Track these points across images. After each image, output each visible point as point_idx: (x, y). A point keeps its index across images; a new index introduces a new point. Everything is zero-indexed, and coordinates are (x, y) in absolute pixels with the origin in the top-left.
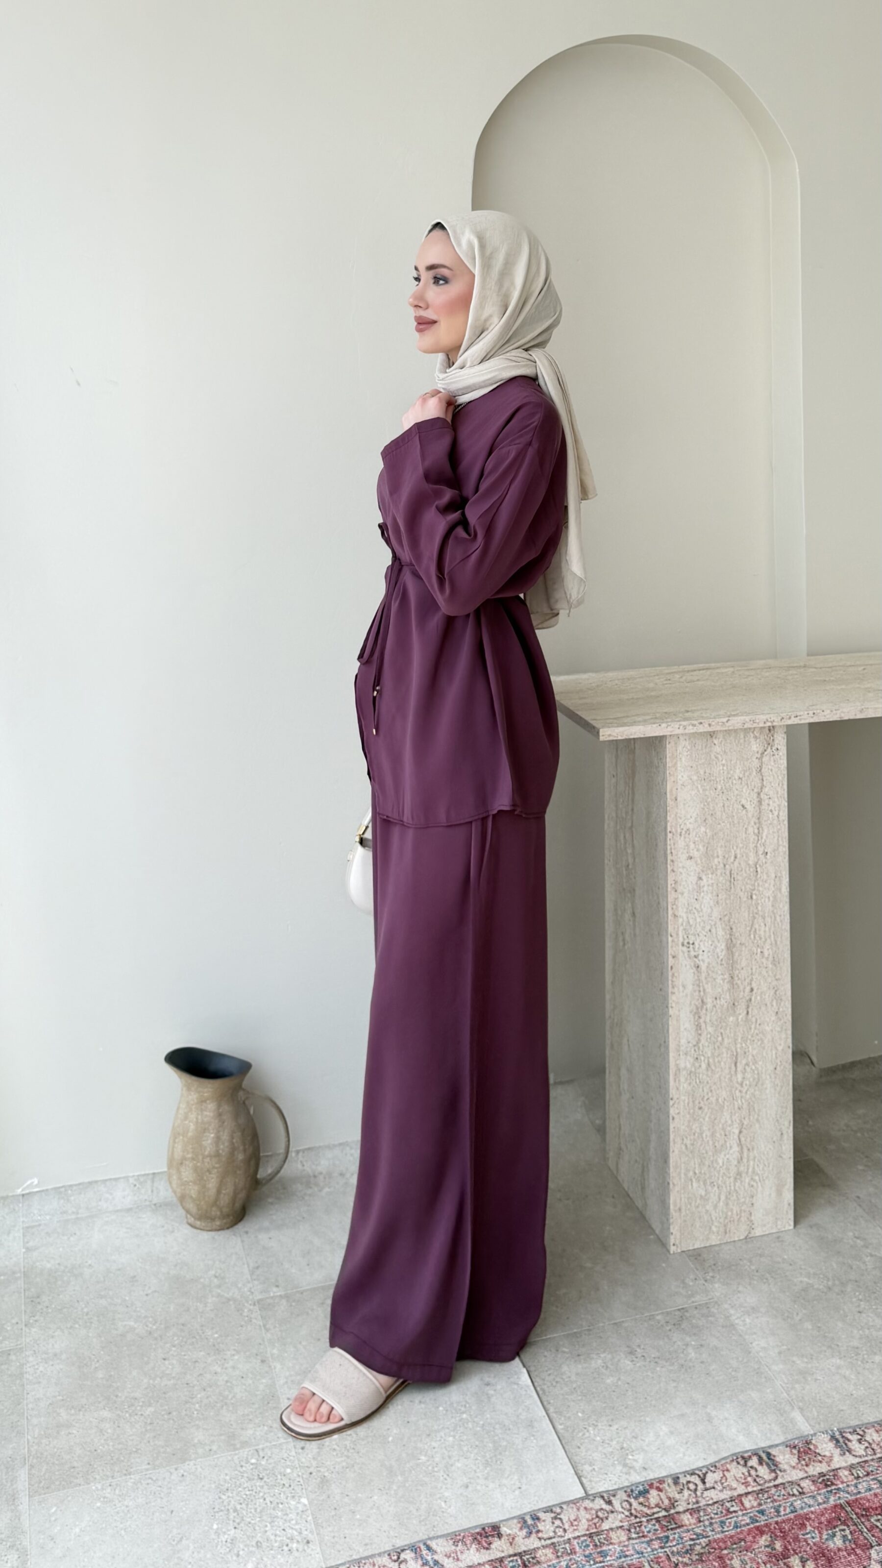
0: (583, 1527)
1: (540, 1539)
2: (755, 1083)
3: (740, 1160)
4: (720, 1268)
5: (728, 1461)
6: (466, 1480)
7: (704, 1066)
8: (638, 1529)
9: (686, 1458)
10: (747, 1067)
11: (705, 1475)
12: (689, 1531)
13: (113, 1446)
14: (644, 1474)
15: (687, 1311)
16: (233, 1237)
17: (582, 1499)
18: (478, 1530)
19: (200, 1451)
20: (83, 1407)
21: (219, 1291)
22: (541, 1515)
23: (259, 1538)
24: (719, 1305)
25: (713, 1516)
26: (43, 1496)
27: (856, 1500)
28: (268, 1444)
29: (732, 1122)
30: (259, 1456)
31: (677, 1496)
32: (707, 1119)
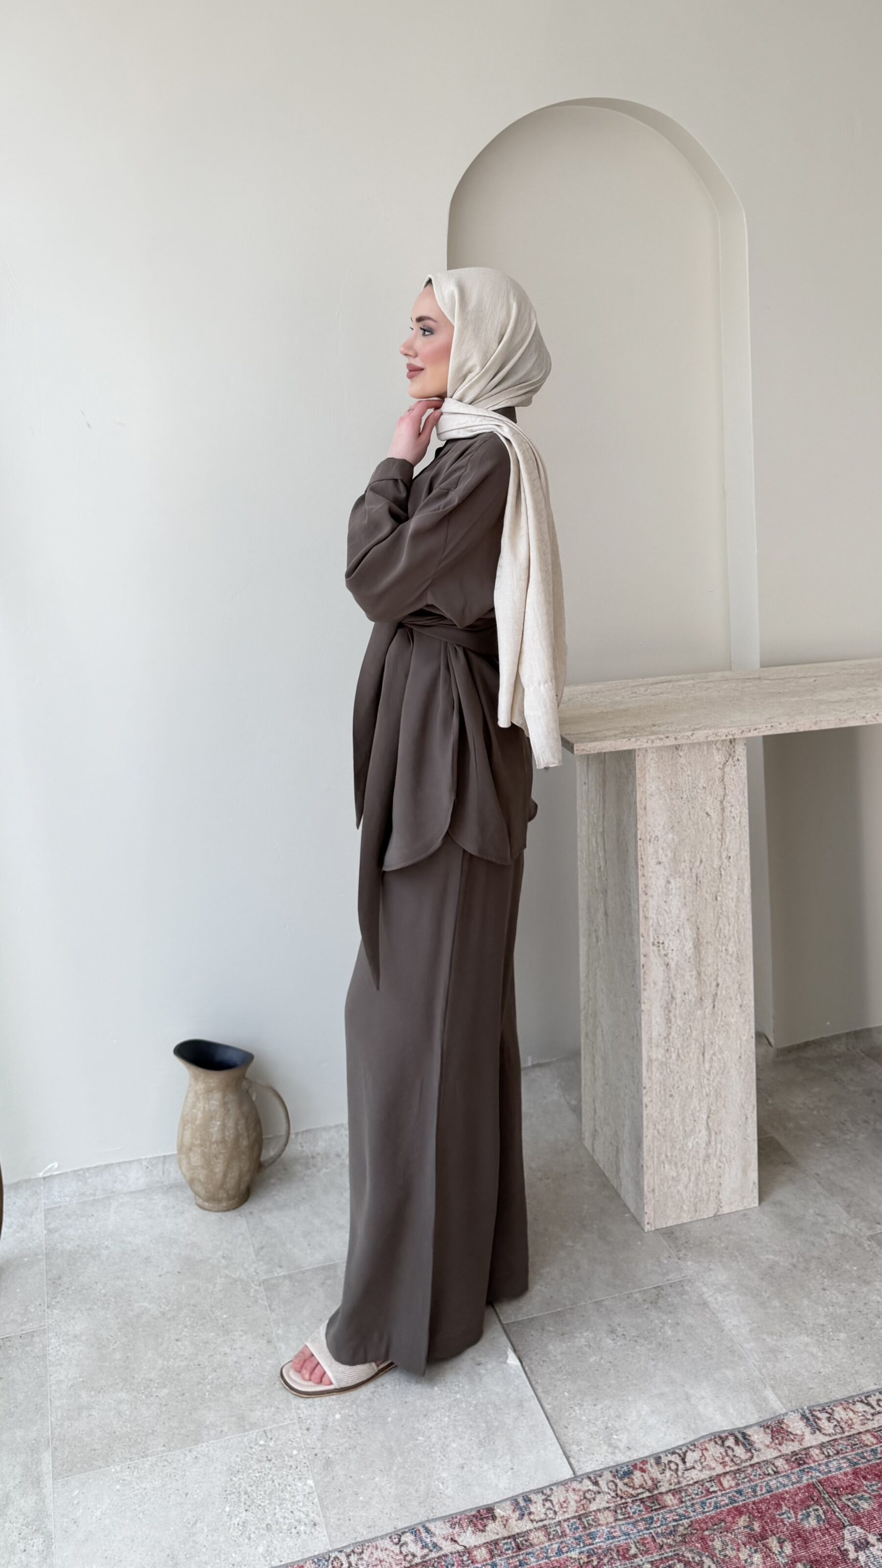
0: (572, 1509)
1: (532, 1521)
2: (721, 1072)
3: (709, 1143)
4: (691, 1246)
5: (707, 1440)
6: (461, 1461)
7: (674, 1056)
8: (624, 1510)
9: (667, 1437)
10: (714, 1057)
11: (685, 1454)
12: (672, 1512)
13: (131, 1427)
14: (629, 1453)
15: (663, 1289)
16: (239, 1217)
17: (572, 1480)
18: (473, 1513)
19: (212, 1432)
20: (102, 1389)
21: (226, 1272)
22: (533, 1497)
23: (268, 1521)
24: (692, 1283)
25: (694, 1496)
26: (66, 1479)
27: (828, 1478)
28: (276, 1426)
29: (701, 1107)
30: (267, 1436)
31: (660, 1477)
32: (677, 1106)
